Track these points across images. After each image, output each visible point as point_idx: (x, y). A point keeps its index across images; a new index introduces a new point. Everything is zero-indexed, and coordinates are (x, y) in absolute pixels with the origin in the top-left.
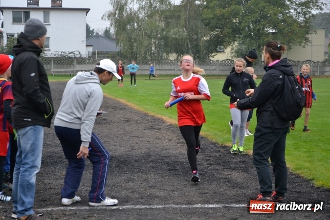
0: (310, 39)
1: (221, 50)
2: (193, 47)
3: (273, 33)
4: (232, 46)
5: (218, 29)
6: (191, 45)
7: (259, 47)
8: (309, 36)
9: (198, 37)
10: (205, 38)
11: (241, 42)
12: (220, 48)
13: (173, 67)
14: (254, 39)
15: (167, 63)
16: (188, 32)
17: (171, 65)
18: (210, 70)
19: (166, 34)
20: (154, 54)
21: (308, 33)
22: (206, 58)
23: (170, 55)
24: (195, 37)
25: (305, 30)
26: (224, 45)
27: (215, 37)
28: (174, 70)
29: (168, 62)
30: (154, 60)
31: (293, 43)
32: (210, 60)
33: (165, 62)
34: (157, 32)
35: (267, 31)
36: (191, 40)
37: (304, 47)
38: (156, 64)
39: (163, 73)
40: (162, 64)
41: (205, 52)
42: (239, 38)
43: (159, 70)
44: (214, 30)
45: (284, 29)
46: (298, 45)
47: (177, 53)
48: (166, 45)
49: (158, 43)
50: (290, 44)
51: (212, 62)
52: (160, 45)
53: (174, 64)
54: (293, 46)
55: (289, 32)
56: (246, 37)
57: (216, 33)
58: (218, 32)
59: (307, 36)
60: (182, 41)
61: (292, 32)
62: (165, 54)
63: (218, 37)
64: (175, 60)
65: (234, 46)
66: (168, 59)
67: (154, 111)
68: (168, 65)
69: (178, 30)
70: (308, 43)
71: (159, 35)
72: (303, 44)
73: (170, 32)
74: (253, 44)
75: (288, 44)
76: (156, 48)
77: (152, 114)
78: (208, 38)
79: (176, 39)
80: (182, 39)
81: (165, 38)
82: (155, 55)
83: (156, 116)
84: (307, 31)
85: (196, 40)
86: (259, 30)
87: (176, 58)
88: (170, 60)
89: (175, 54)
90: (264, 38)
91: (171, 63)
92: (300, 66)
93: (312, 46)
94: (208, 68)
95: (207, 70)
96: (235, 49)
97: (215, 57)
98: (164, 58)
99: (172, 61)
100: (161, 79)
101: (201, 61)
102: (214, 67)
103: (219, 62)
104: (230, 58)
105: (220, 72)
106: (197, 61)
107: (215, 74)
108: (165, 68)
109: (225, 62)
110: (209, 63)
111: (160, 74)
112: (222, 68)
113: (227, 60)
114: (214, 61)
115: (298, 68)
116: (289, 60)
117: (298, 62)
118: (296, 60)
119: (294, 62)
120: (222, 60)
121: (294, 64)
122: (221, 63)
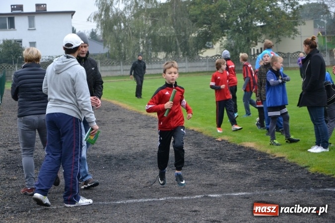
0: (299, 31)
1: (210, 46)
2: (182, 44)
3: (261, 26)
4: (221, 41)
5: (205, 25)
6: (179, 42)
7: (248, 41)
8: (298, 28)
9: (186, 35)
10: (193, 35)
11: (229, 37)
12: (208, 44)
14: (242, 34)
16: (176, 30)
17: (160, 64)
18: (200, 67)
19: (153, 33)
20: (142, 53)
21: (296, 25)
22: (195, 55)
23: (159, 53)
24: (183, 34)
25: (294, 22)
26: (212, 41)
27: (203, 32)
29: (157, 61)
31: (283, 35)
32: (200, 57)
33: (154, 61)
34: (144, 31)
35: (256, 24)
36: (179, 37)
37: (293, 38)
40: (151, 64)
41: (194, 49)
42: (227, 33)
44: (202, 26)
45: (272, 21)
46: (287, 37)
47: (165, 51)
48: (154, 44)
49: (146, 42)
50: (279, 36)
51: (201, 58)
52: (148, 45)
54: (282, 38)
55: (278, 24)
56: (234, 31)
57: (204, 29)
58: (206, 28)
59: (296, 27)
60: (170, 39)
61: (281, 24)
62: (154, 53)
63: (206, 33)
64: (164, 59)
65: (223, 41)
66: (157, 58)
68: (157, 63)
69: (166, 28)
70: (297, 35)
71: (147, 34)
72: (292, 36)
73: (157, 30)
74: (242, 38)
75: (277, 37)
76: (144, 47)
78: (196, 35)
79: (164, 37)
80: (170, 37)
81: (153, 37)
82: (144, 54)
84: (296, 22)
85: (184, 37)
86: (247, 24)
87: (165, 56)
88: (159, 59)
89: (164, 52)
90: (253, 32)
91: (161, 62)
92: (291, 58)
93: (301, 37)
94: (198, 65)
95: (197, 67)
96: (224, 45)
97: (204, 53)
98: (152, 57)
99: (161, 59)
100: (151, 79)
101: (190, 58)
102: (204, 64)
103: (209, 58)
104: (219, 54)
105: (210, 68)
106: (186, 58)
107: (205, 70)
108: (154, 67)
109: (215, 58)
110: (199, 60)
111: (149, 73)
112: (211, 64)
113: (216, 56)
114: (204, 58)
115: (288, 60)
116: (279, 53)
117: (288, 54)
118: (286, 52)
119: (284, 54)
120: (211, 56)
121: (284, 56)
122: (211, 60)
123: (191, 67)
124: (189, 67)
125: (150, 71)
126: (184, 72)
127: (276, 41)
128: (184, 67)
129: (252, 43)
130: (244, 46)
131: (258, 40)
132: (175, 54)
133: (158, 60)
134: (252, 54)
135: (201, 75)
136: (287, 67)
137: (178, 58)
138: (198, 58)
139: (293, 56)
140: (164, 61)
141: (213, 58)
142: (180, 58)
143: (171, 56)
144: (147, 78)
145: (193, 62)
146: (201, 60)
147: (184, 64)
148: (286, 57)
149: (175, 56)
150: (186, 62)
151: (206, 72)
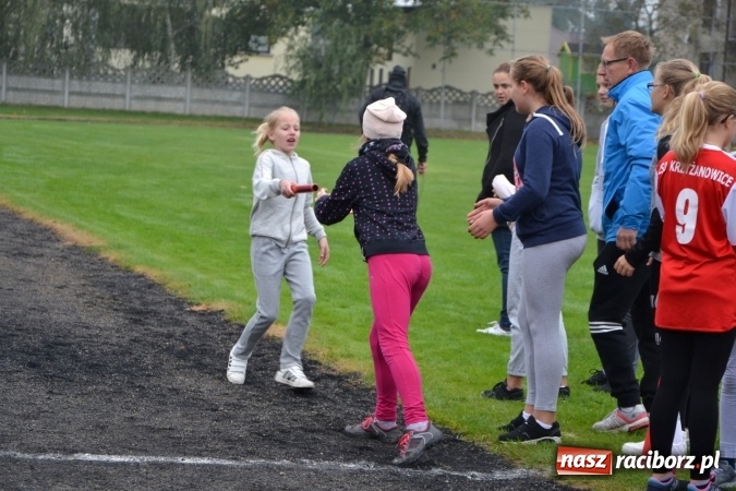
0: (509, 31)
1: (260, 49)
2: (180, 34)
3: (407, 10)
4: (290, 38)
6: (175, 27)
7: (367, 45)
8: (507, 24)
9: (194, 8)
10: (214, 11)
11: (315, 30)
12: (256, 41)
13: (119, 88)
14: (352, 23)
15: (105, 77)
17: (114, 81)
20: (67, 46)
21: (504, 15)
22: (216, 68)
23: (113, 52)
24: (186, 6)
25: (498, 7)
26: (268, 34)
27: (244, 8)
28: (123, 96)
29: (106, 73)
30: (66, 65)
31: (462, 40)
32: (227, 75)
33: (98, 73)
36: (175, 13)
37: (491, 52)
38: (71, 77)
39: (90, 103)
40: (89, 79)
41: (212, 51)
42: (311, 15)
43: (80, 94)
46: (475, 45)
47: (132, 48)
48: (103, 25)
50: (453, 41)
51: (231, 80)
53: (124, 81)
54: (460, 49)
55: (453, 8)
56: (331, 14)
59: (501, 22)
60: (149, 15)
61: (460, 9)
62: (99, 50)
63: (252, 9)
64: (126, 69)
65: (296, 38)
66: (108, 66)
68: (106, 80)
70: (503, 43)
72: (488, 45)
74: (351, 36)
75: (448, 43)
76: (74, 30)
78: (224, 12)
79: (132, 9)
80: (149, 9)
82: (70, 50)
84: (503, 8)
85: (190, 15)
87: (130, 62)
88: (113, 68)
89: (128, 51)
90: (381, 22)
91: (115, 76)
92: (478, 106)
93: (513, 50)
94: (219, 97)
95: (217, 102)
96: (297, 48)
97: (241, 66)
98: (95, 60)
99: (119, 70)
100: (83, 121)
101: (200, 75)
102: (236, 96)
103: (252, 82)
104: (284, 73)
105: (253, 109)
106: (189, 75)
107: (238, 114)
108: (96, 91)
109: (269, 82)
110: (224, 83)
111: (81, 106)
112: (258, 99)
113: (274, 77)
114: (238, 78)
115: (471, 111)
116: (447, 87)
117: (474, 93)
118: (467, 89)
119: (462, 93)
120: (259, 75)
121: (461, 99)
122: (257, 86)
123: (199, 101)
124: (192, 101)
125: (84, 98)
126: (180, 112)
127: (441, 55)
128: (181, 100)
129: (376, 53)
130: (354, 58)
131: (395, 47)
132: (160, 61)
133: (110, 72)
134: (376, 82)
135: (224, 126)
136: (466, 128)
137: (167, 71)
138: (223, 78)
139: (486, 101)
140: (126, 76)
141: (265, 82)
142: (173, 73)
143: (148, 65)
144: (73, 117)
145: (207, 87)
146: (231, 84)
147: (180, 91)
148: (465, 103)
149: (159, 63)
150: (186, 86)
151: (240, 119)
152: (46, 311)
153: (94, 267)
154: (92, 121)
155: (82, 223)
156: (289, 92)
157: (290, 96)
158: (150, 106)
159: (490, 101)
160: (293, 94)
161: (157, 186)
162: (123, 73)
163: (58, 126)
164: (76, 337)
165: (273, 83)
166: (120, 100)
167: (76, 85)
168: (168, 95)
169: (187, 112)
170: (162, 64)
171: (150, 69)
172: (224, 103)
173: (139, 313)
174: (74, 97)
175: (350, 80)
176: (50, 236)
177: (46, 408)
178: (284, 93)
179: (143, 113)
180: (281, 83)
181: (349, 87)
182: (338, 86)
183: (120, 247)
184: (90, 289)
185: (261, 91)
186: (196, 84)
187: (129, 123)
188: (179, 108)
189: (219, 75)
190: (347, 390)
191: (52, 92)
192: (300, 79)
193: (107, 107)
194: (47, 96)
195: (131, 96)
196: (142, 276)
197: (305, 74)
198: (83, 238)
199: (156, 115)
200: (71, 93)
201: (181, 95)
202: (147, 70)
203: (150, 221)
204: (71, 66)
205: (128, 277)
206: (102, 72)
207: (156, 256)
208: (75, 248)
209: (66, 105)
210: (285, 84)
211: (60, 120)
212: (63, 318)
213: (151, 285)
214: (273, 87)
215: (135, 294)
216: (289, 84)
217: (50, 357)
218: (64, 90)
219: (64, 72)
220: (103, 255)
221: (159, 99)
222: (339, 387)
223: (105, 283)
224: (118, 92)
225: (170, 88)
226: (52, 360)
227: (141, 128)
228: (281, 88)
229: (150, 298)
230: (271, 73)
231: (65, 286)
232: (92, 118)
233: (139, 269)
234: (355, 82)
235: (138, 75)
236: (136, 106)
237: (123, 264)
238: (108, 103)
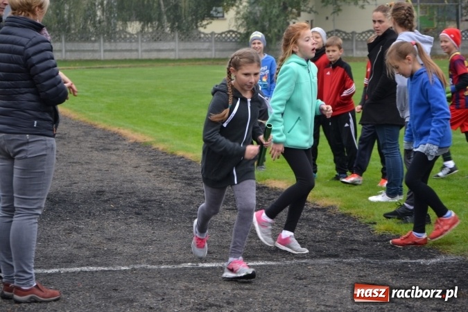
1: (218, 15)
2: (169, 10)
4: (237, 7)
6: (166, 6)
7: (285, 8)
12: (216, 11)
13: (134, 46)
15: (125, 39)
17: (131, 42)
20: (100, 22)
22: (193, 29)
23: (129, 24)
26: (223, 6)
28: (137, 50)
29: (125, 37)
30: (100, 34)
32: (200, 33)
33: (121, 37)
37: (363, 7)
38: (104, 41)
39: (117, 56)
40: (115, 41)
41: (190, 18)
43: (110, 51)
46: (352, 4)
47: (140, 20)
48: (121, 8)
49: (108, 3)
50: (338, 2)
51: (202, 36)
52: (111, 7)
53: (137, 41)
54: (344, 6)
62: (120, 23)
64: (137, 34)
65: (241, 7)
66: (126, 32)
67: (105, 121)
68: (125, 41)
70: (369, 1)
72: (360, 3)
74: (274, 3)
75: (335, 3)
76: (103, 11)
77: (102, 125)
82: (102, 24)
83: (109, 128)
87: (139, 29)
88: (129, 34)
89: (138, 23)
91: (131, 38)
92: (357, 41)
94: (196, 47)
95: (195, 50)
96: (242, 13)
97: (208, 26)
98: (118, 30)
99: (133, 35)
100: (114, 67)
101: (183, 34)
102: (206, 45)
103: (216, 36)
104: (235, 29)
105: (217, 53)
106: (177, 34)
107: (209, 57)
108: (120, 48)
109: (226, 35)
110: (198, 38)
111: (112, 58)
112: (220, 46)
113: (229, 32)
114: (207, 34)
115: (352, 44)
116: (337, 30)
117: (353, 33)
118: (349, 31)
119: (346, 33)
120: (220, 32)
121: (346, 37)
122: (219, 38)
123: (183, 50)
124: (180, 50)
125: (113, 53)
126: (172, 57)
127: (332, 11)
128: (173, 50)
129: (291, 13)
130: (278, 16)
131: (302, 8)
132: (158, 27)
133: (128, 36)
135: (200, 65)
136: (350, 55)
137: (163, 33)
138: (198, 35)
139: (362, 37)
140: (138, 38)
141: (224, 35)
142: (167, 34)
143: (151, 30)
144: (107, 66)
145: (188, 41)
146: (203, 38)
147: (172, 45)
148: (348, 39)
149: (157, 29)
150: (175, 41)
151: (210, 59)
152: (133, 182)
153: (152, 154)
154: (120, 67)
155: (136, 128)
156: (239, 40)
157: (240, 43)
158: (154, 55)
159: (364, 37)
160: (242, 41)
161: (172, 103)
162: (136, 36)
163: (100, 72)
164: (157, 196)
165: (229, 35)
166: (135, 53)
167: (108, 46)
168: (164, 48)
169: (177, 58)
170: (159, 29)
171: (152, 33)
172: (199, 50)
173: (188, 179)
174: (107, 53)
175: (276, 30)
176: (119, 138)
177: (155, 238)
178: (236, 41)
179: (150, 60)
180: (234, 35)
181: (276, 35)
182: (269, 35)
183: (163, 141)
184: (154, 167)
185: (221, 41)
186: (181, 40)
187: (143, 66)
188: (172, 56)
189: (195, 34)
190: (331, 216)
191: (93, 51)
192: (245, 32)
193: (128, 58)
194: (90, 53)
195: (142, 50)
196: (183, 157)
197: (248, 28)
198: (140, 137)
199: (158, 60)
200: (105, 51)
201: (173, 47)
202: (150, 33)
203: (176, 124)
204: (104, 34)
205: (174, 159)
206: (123, 36)
207: (187, 145)
208: (136, 143)
209: (102, 58)
210: (236, 35)
211: (100, 68)
212: (144, 185)
213: (190, 163)
214: (229, 38)
215: (182, 168)
216: (239, 36)
217: (146, 209)
218: (101, 50)
219: (99, 38)
220: (155, 146)
221: (159, 50)
222: (325, 215)
223: (162, 163)
224: (133, 48)
225: (165, 44)
226: (148, 210)
227: (151, 69)
228: (234, 38)
229: (192, 170)
230: (227, 30)
231: (139, 166)
232: (119, 65)
233: (180, 153)
234: (279, 31)
235: (145, 37)
236: (146, 56)
237: (169, 151)
238: (128, 56)
